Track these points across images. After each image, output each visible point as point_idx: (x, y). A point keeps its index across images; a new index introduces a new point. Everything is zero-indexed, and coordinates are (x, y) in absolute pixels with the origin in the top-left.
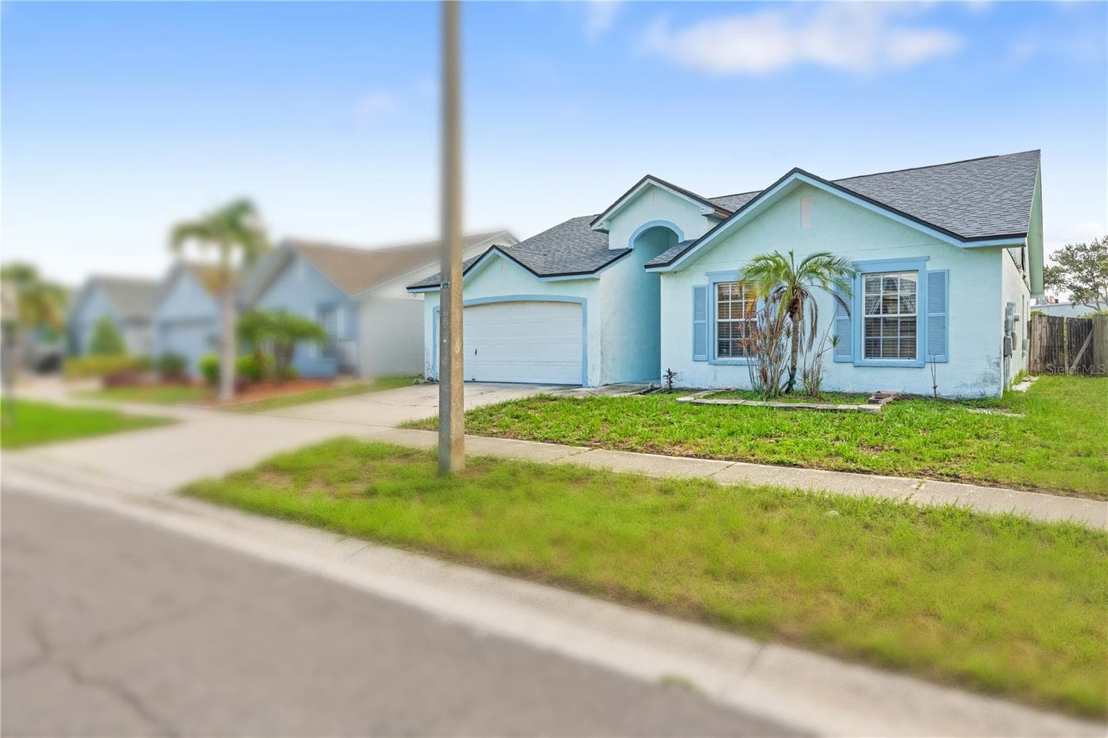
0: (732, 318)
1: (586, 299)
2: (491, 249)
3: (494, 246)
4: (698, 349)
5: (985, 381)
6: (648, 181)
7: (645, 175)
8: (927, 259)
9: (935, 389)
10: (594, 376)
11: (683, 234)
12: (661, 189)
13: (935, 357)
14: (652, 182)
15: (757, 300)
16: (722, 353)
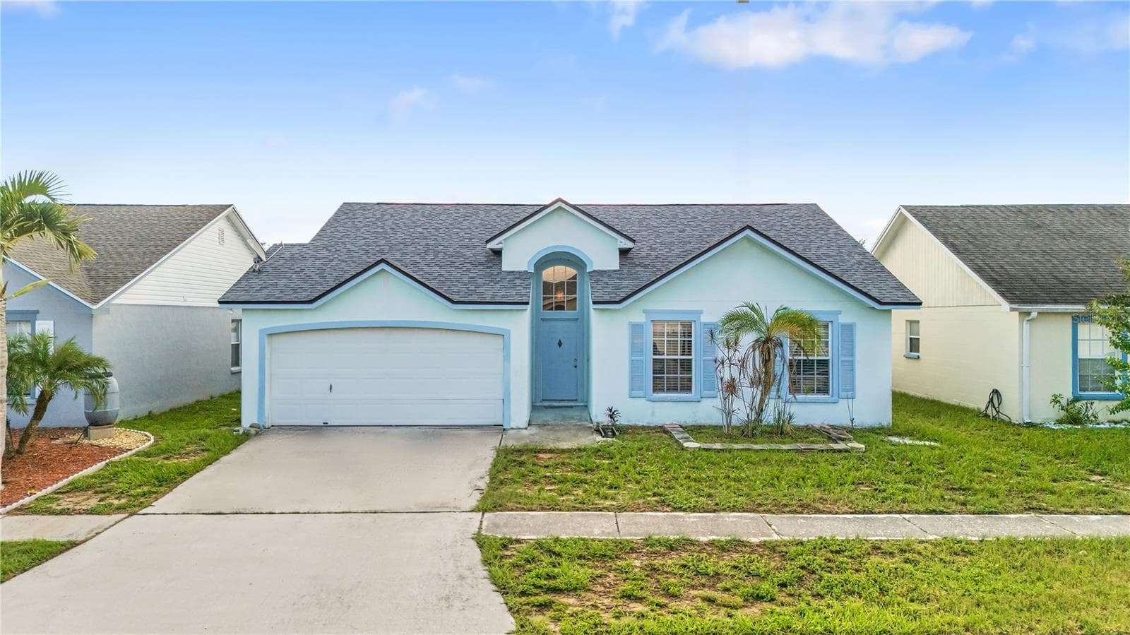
0: (667, 355)
1: (509, 332)
2: (378, 262)
3: (383, 261)
4: (635, 385)
6: (559, 204)
7: (557, 198)
8: (840, 313)
9: (852, 421)
10: (519, 414)
11: (592, 263)
12: (573, 214)
13: (843, 394)
14: (563, 206)
15: (693, 339)
16: (656, 389)
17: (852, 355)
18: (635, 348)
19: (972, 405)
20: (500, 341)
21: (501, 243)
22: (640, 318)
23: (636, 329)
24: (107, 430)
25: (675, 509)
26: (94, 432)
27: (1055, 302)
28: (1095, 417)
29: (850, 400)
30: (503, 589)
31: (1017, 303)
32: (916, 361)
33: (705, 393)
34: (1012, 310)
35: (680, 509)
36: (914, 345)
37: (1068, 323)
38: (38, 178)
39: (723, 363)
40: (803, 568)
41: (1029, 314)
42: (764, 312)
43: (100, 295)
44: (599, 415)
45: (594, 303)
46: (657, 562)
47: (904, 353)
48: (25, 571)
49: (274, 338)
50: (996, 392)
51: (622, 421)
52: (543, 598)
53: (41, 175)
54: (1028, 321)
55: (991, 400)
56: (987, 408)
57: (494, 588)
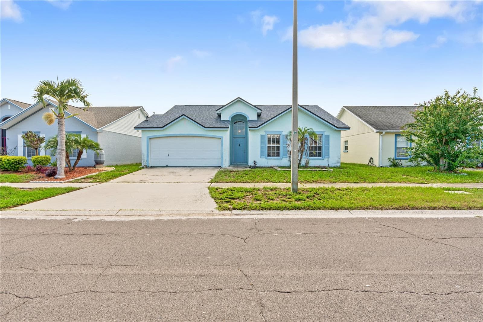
0: (272, 145)
1: (223, 137)
2: (182, 116)
3: (183, 115)
4: (262, 154)
5: (337, 162)
6: (238, 99)
7: (238, 97)
8: (325, 132)
9: (328, 165)
10: (226, 163)
11: (249, 118)
12: (243, 102)
13: (326, 157)
14: (240, 99)
15: (280, 140)
16: (269, 155)
17: (329, 145)
18: (262, 143)
19: (364, 163)
20: (219, 141)
21: (220, 111)
22: (264, 133)
23: (262, 137)
24: (101, 166)
25: (273, 182)
26: (97, 166)
27: (390, 129)
28: (402, 164)
29: (328, 159)
30: (215, 198)
31: (378, 130)
32: (347, 153)
33: (284, 156)
34: (377, 132)
35: (275, 182)
36: (346, 148)
37: (394, 136)
38: (74, 81)
39: (289, 145)
40: (314, 193)
41: (382, 133)
42: (302, 129)
43: (99, 127)
44: (251, 163)
45: (249, 128)
46: (266, 193)
47: (343, 151)
48: (63, 194)
49: (151, 139)
50: (371, 158)
51: (258, 165)
52: (228, 200)
53: (75, 80)
54: (382, 135)
55: (370, 161)
56: (369, 163)
57: (212, 198)
